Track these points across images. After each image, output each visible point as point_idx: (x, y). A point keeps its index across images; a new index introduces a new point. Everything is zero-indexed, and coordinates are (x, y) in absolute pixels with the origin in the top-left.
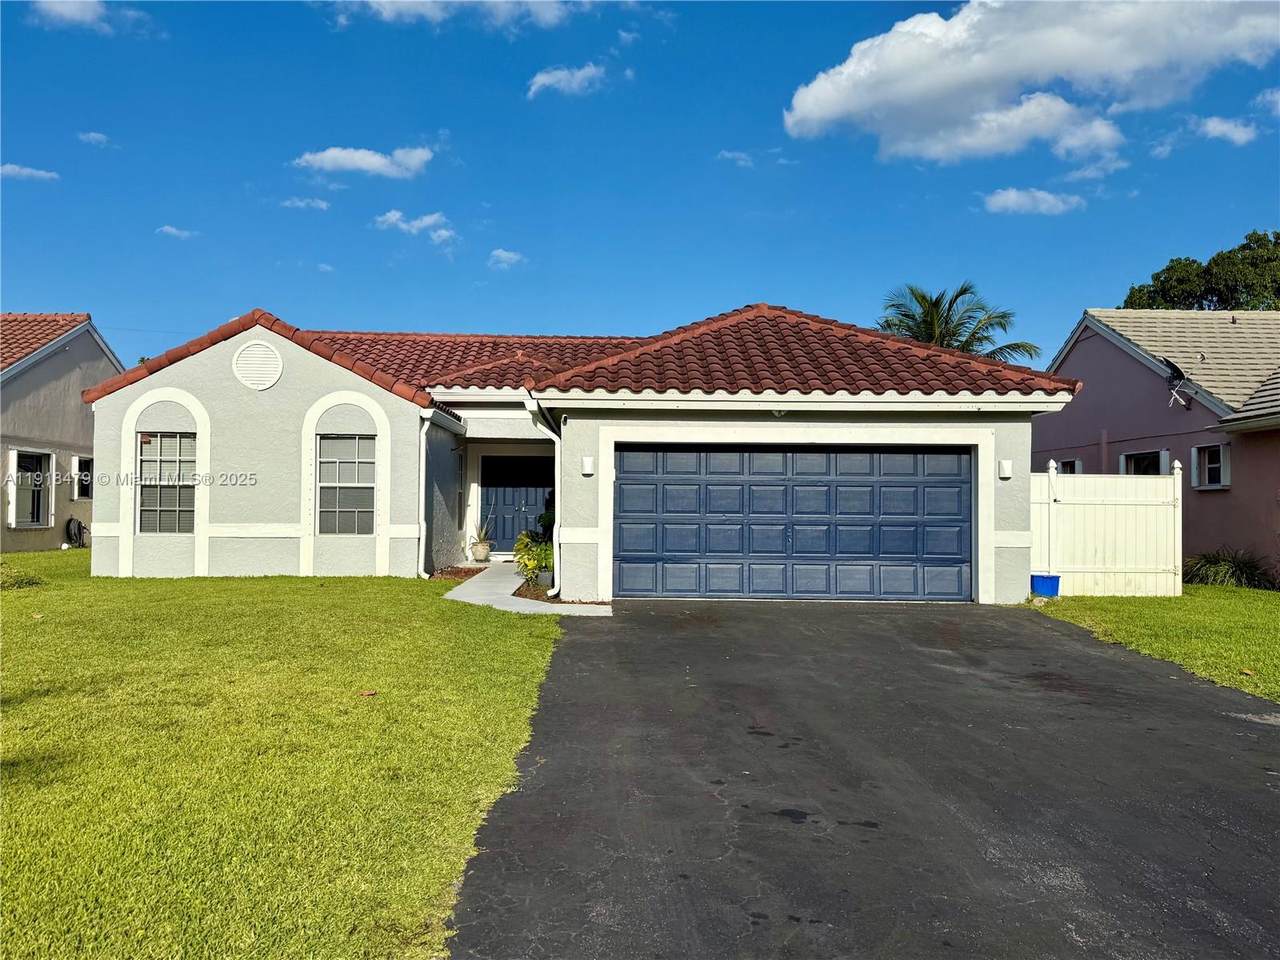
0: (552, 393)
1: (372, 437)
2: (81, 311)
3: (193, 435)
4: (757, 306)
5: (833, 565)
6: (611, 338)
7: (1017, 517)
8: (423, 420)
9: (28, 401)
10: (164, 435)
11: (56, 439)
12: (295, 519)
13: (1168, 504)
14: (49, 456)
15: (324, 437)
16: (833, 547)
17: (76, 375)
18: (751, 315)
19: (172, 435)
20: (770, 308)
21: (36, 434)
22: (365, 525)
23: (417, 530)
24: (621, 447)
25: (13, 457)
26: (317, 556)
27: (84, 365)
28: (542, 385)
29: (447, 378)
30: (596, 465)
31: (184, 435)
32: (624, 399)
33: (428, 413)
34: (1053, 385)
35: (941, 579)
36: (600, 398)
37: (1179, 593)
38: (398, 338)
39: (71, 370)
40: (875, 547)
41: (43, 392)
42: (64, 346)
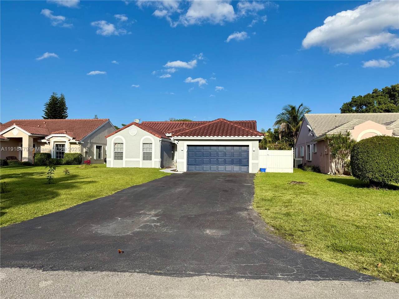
0: (175, 137)
1: (152, 144)
2: (107, 118)
3: (123, 143)
4: (220, 119)
5: (225, 166)
6: (207, 121)
7: (256, 158)
8: (160, 140)
9: (98, 136)
10: (118, 143)
11: (103, 143)
12: (139, 158)
13: (290, 156)
14: (102, 146)
15: (144, 144)
16: (225, 163)
17: (107, 131)
18: (218, 121)
19: (119, 143)
20: (222, 119)
21: (99, 142)
22: (150, 159)
23: (159, 159)
24: (188, 146)
25: (95, 146)
26: (142, 164)
27: (108, 129)
28: (174, 136)
29: (169, 132)
30: (183, 148)
31: (121, 143)
32: (187, 138)
33: (161, 139)
34: (261, 135)
35: (244, 169)
36: (183, 138)
37: (293, 172)
38: (165, 122)
39: (106, 130)
40: (232, 163)
41: (101, 134)
42: (104, 126)
